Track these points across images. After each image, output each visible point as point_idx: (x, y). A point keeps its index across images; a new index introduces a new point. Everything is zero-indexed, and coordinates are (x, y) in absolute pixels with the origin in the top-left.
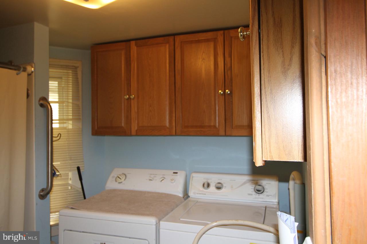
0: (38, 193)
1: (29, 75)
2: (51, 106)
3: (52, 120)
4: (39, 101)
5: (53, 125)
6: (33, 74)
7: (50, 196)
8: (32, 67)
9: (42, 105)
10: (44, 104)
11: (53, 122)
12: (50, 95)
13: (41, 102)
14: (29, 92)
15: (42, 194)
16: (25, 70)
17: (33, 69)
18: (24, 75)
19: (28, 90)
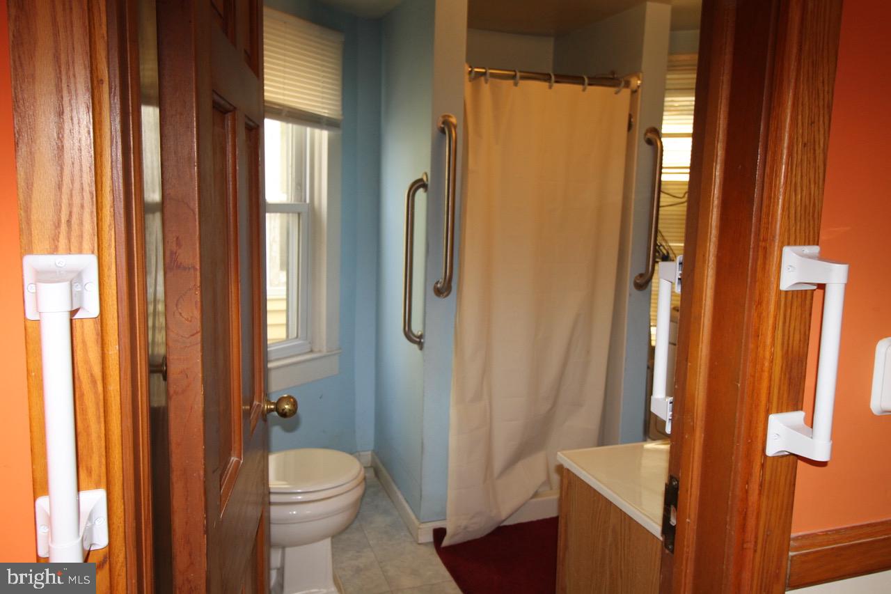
0: (633, 280)
1: (634, 92)
2: (661, 143)
3: (661, 168)
4: (646, 134)
5: (663, 176)
6: (640, 90)
7: (651, 286)
8: (639, 79)
9: (649, 142)
10: (654, 138)
11: (663, 171)
12: (664, 117)
13: (649, 135)
14: (632, 120)
15: (638, 281)
16: (627, 84)
17: (639, 82)
18: (626, 93)
19: (630, 116)
